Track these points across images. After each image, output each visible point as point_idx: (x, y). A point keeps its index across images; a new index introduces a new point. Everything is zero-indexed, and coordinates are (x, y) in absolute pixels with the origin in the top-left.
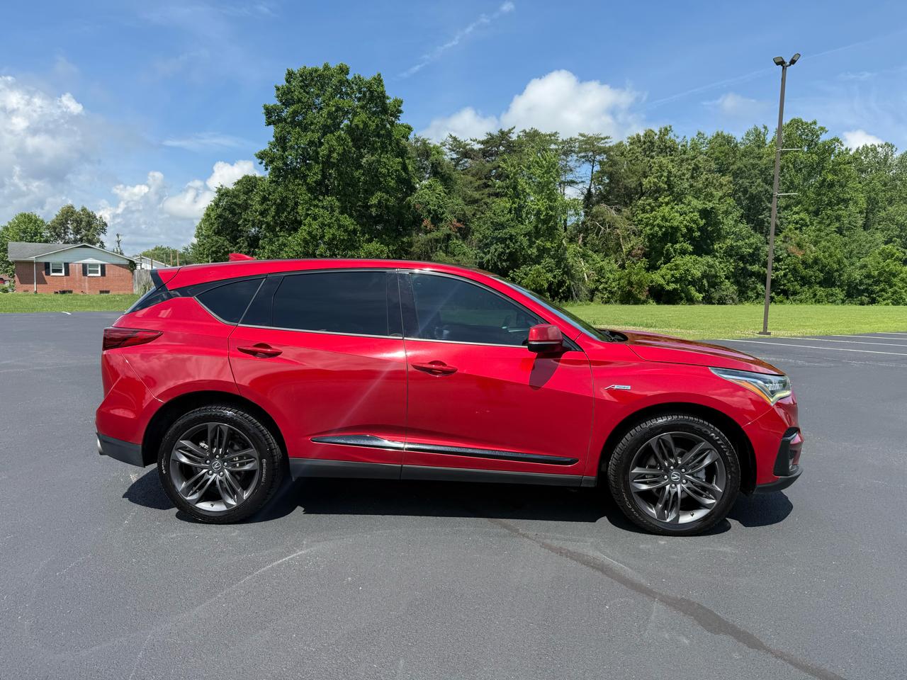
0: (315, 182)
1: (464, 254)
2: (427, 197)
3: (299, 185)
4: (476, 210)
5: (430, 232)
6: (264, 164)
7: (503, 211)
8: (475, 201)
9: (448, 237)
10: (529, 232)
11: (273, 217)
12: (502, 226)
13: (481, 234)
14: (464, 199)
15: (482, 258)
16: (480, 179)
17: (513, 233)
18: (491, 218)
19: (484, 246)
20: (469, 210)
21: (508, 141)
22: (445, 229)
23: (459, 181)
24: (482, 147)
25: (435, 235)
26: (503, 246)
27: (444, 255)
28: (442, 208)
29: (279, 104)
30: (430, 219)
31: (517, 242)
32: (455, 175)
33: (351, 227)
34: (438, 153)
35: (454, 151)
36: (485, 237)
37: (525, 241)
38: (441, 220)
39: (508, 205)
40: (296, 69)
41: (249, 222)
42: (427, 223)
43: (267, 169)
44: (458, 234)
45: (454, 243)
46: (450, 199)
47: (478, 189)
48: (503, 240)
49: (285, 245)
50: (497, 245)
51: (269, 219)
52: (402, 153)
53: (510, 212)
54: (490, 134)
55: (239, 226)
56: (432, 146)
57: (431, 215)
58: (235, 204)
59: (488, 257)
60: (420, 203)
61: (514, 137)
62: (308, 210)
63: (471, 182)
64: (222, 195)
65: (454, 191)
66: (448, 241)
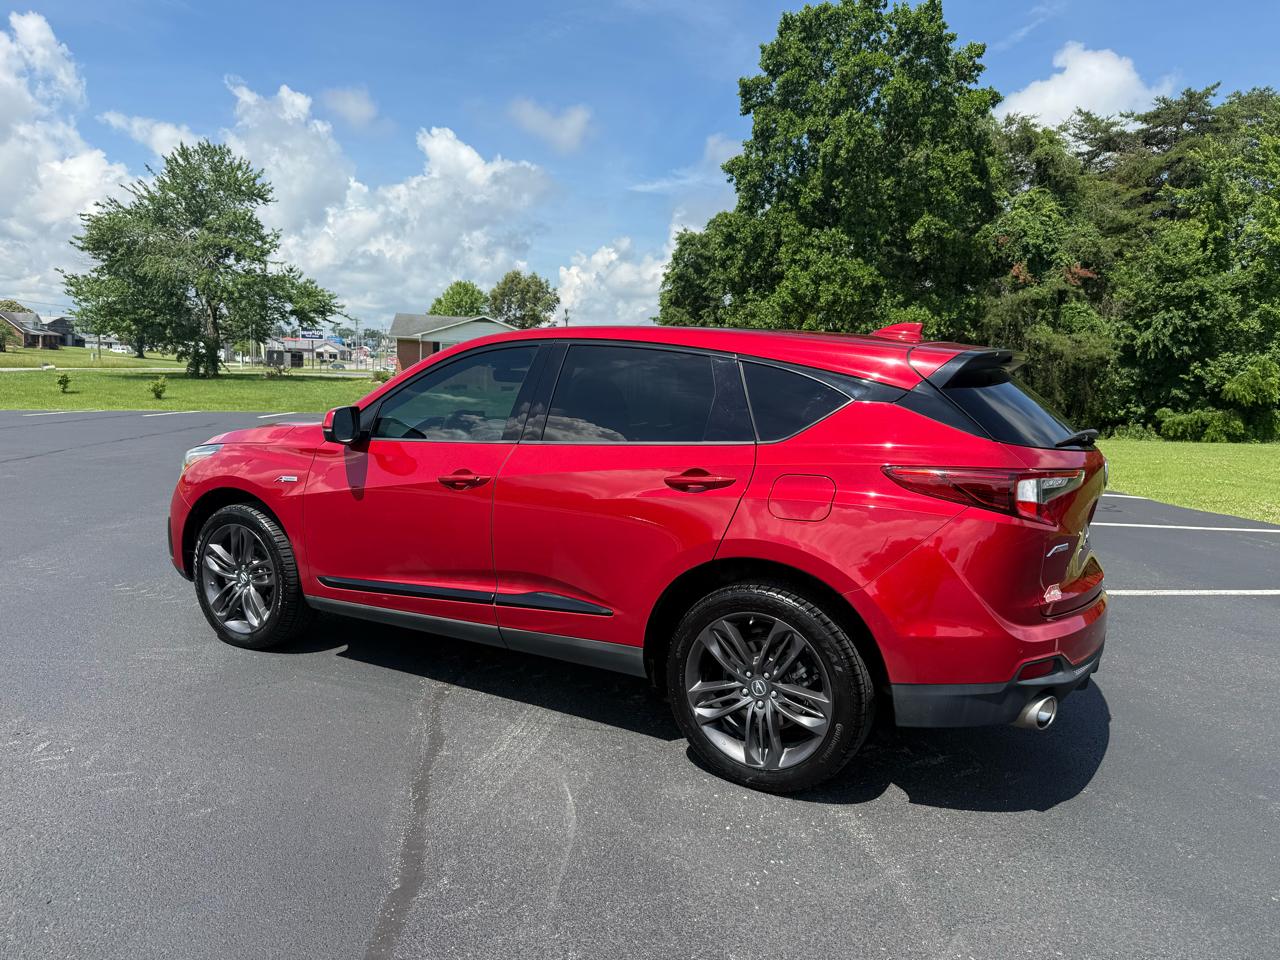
0: (813, 203)
1: (1092, 329)
2: (1023, 222)
3: (785, 210)
4: (1123, 245)
5: (1023, 288)
6: (735, 181)
7: (1185, 245)
8: (1122, 228)
9: (1061, 296)
10: (1244, 287)
11: (741, 269)
12: (1182, 273)
13: (1131, 290)
14: (1099, 225)
15: (1133, 338)
16: (1136, 186)
17: (1207, 287)
18: (1158, 258)
19: (1139, 315)
20: (1108, 246)
21: (1201, 111)
22: (1054, 281)
23: (1091, 193)
24: (1144, 126)
25: (1034, 291)
26: (1182, 313)
27: (1050, 329)
28: (1051, 241)
29: (764, 74)
30: (1025, 262)
31: (1214, 306)
32: (1082, 182)
33: (867, 282)
34: (1051, 141)
35: (1083, 138)
36: (1140, 295)
37: (1234, 305)
38: (1049, 264)
39: (1200, 235)
40: (797, 11)
41: (719, 283)
42: (1020, 270)
43: (738, 190)
44: (1082, 291)
45: (1071, 309)
46: (1068, 224)
47: (1129, 205)
48: (1183, 302)
49: (753, 316)
50: (1168, 311)
51: (734, 272)
52: (979, 143)
53: (1204, 244)
54: (1164, 100)
55: (705, 290)
56: (1039, 130)
57: (1029, 256)
58: (701, 256)
59: (1148, 335)
60: (1007, 233)
61: (1216, 102)
62: (795, 253)
63: (1116, 194)
64: (684, 244)
65: (1080, 211)
66: (1060, 303)
